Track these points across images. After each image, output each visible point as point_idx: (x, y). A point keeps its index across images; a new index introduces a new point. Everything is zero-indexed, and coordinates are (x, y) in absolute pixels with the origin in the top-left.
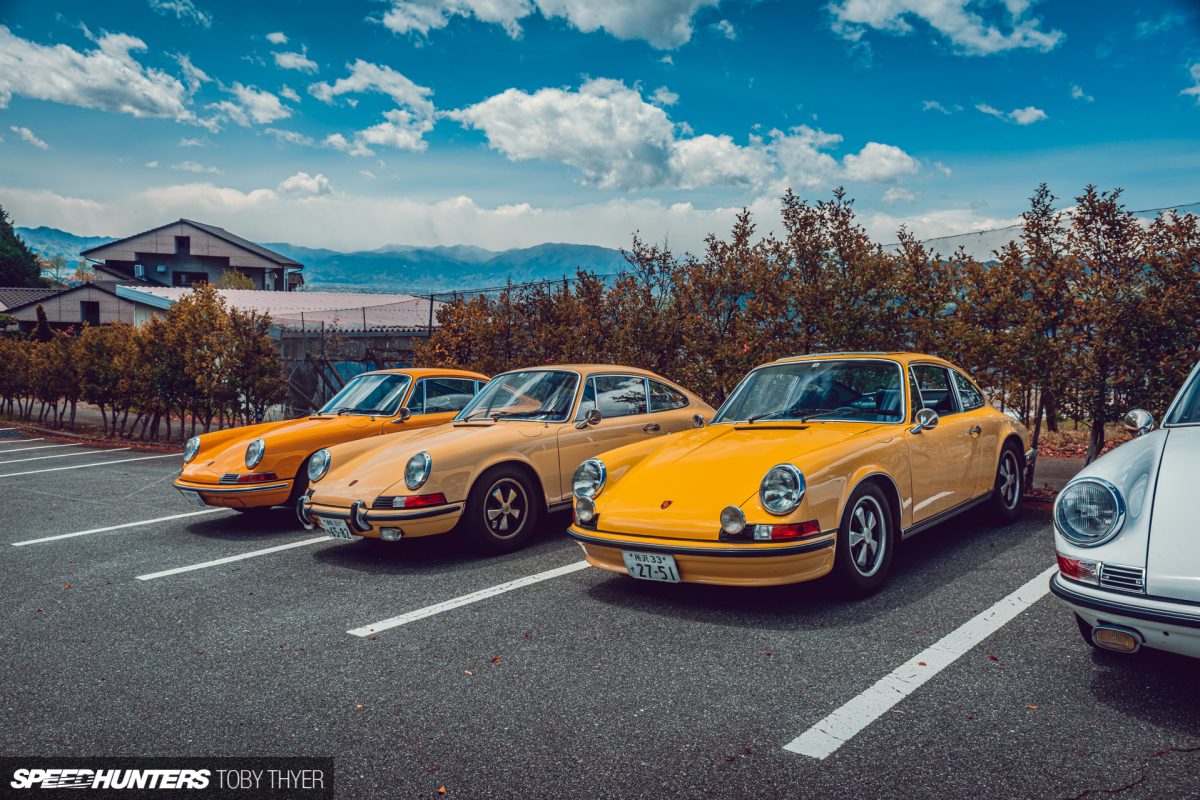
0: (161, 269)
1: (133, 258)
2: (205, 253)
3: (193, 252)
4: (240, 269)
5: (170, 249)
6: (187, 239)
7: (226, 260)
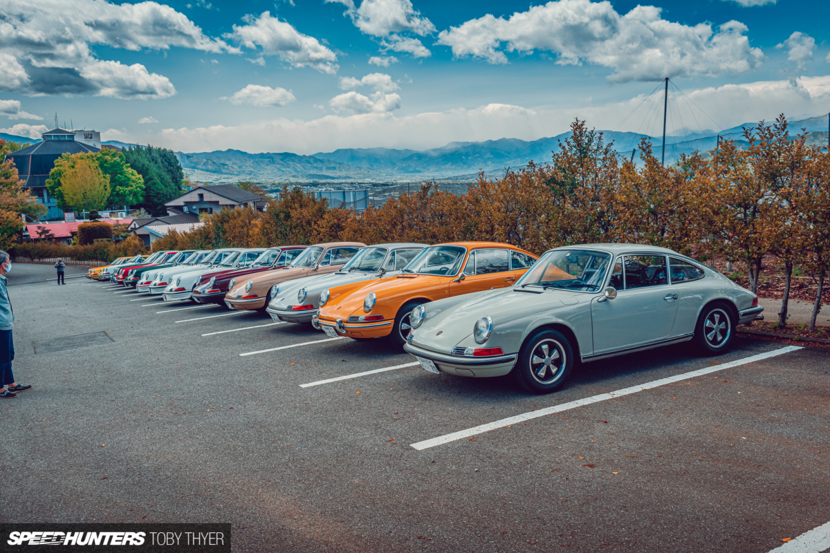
0: (194, 207)
1: (183, 204)
2: (209, 200)
3: (205, 200)
4: (223, 205)
5: (197, 199)
6: (202, 194)
7: (217, 202)
